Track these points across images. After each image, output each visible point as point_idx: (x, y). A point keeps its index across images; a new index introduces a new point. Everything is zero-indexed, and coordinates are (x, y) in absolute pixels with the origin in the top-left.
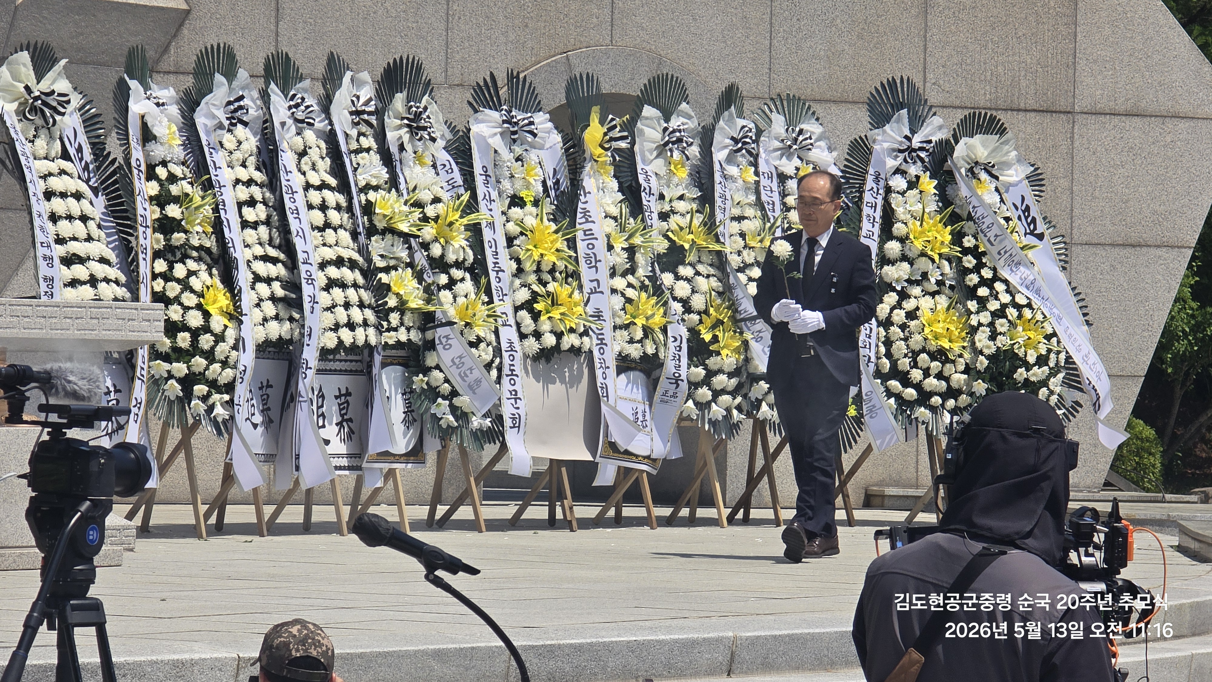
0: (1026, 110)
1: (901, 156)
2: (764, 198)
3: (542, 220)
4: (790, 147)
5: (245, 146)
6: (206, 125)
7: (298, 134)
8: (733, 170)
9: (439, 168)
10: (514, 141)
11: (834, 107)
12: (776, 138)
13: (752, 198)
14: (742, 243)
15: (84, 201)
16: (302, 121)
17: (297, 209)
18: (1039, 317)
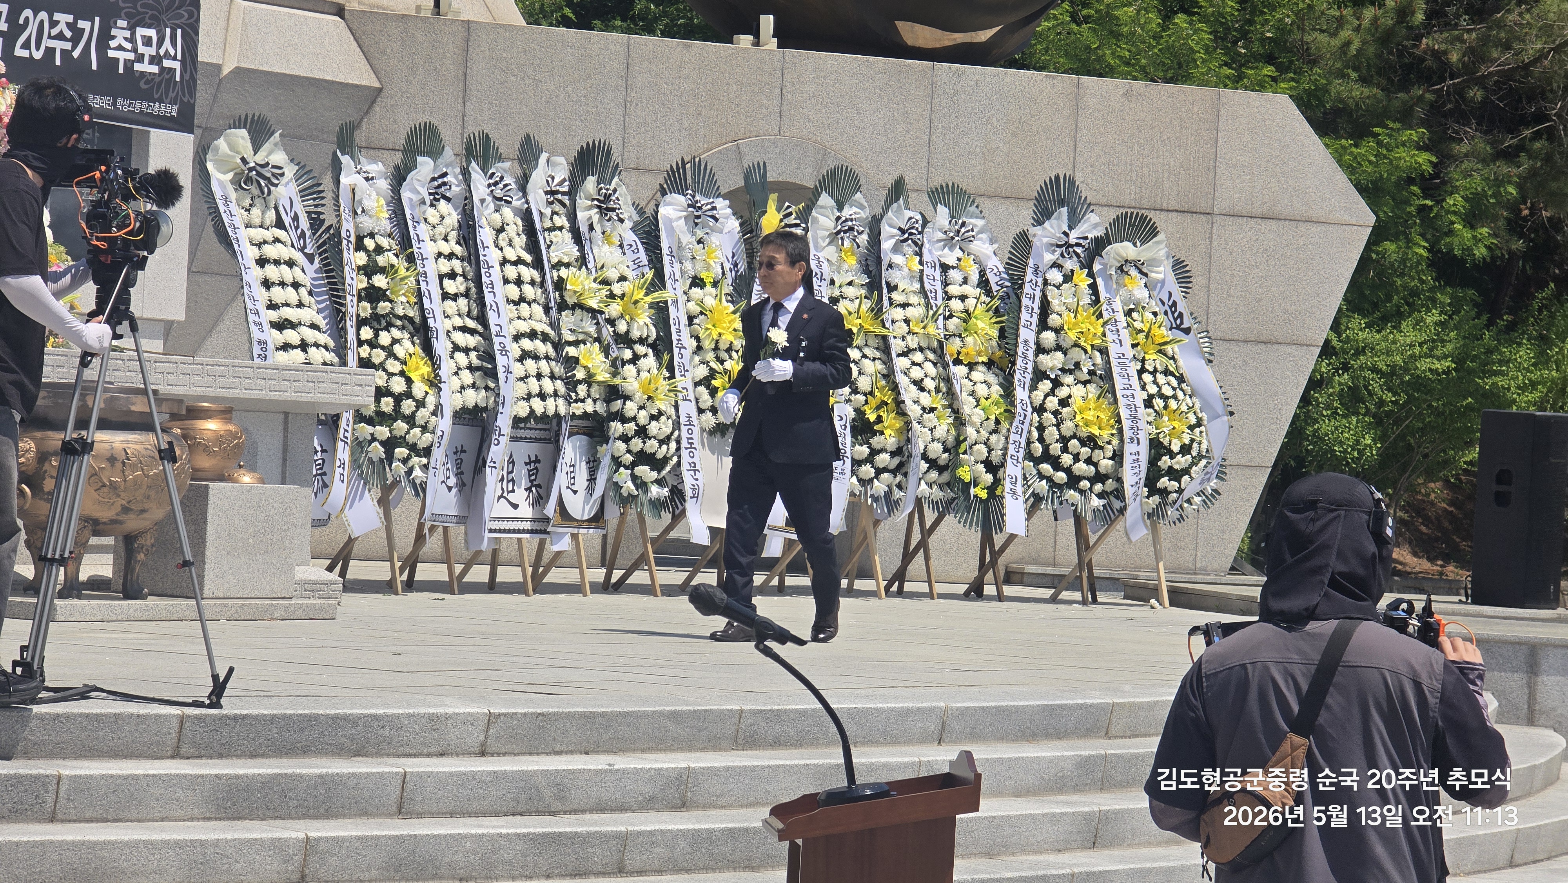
0: (1173, 211)
1: (1059, 251)
2: (927, 286)
3: (720, 300)
4: (953, 239)
5: (447, 221)
6: (410, 200)
7: (497, 211)
8: (898, 259)
9: (626, 247)
10: (697, 224)
11: (994, 202)
12: (940, 230)
13: (917, 286)
14: (906, 329)
15: (295, 269)
16: (500, 200)
17: (492, 283)
18: (1184, 408)
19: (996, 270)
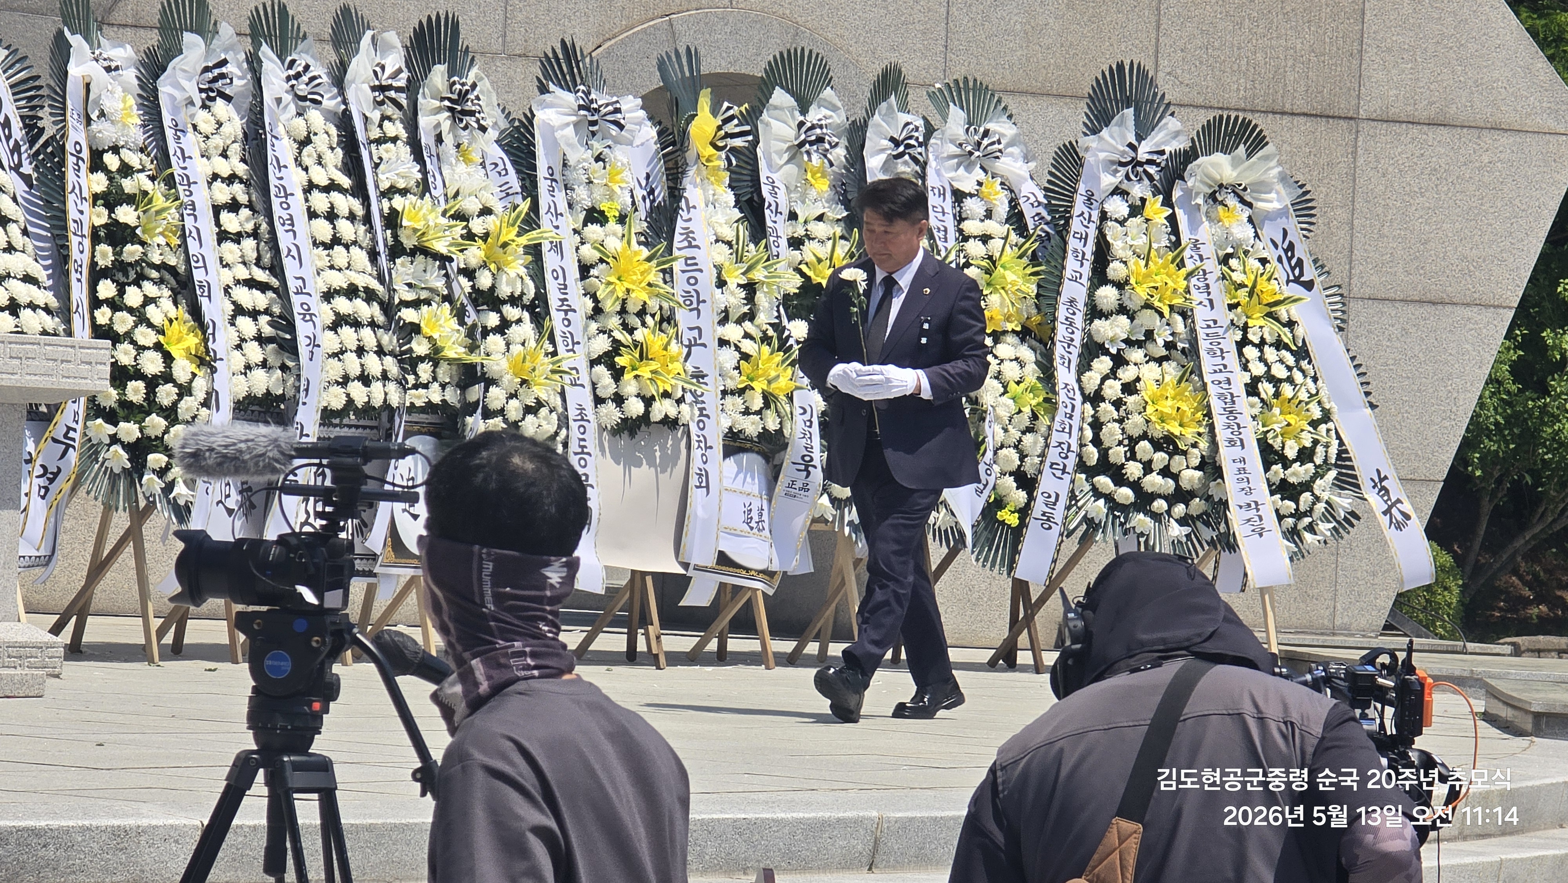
0: (1293, 114)
1: (1122, 171)
3: (629, 243)
4: (971, 153)
5: (226, 129)
6: (173, 98)
7: (300, 114)
9: (490, 168)
10: (594, 134)
11: (1031, 101)
12: (952, 141)
16: (304, 99)
17: (291, 219)
18: (1303, 396)
19: (1032, 199)
